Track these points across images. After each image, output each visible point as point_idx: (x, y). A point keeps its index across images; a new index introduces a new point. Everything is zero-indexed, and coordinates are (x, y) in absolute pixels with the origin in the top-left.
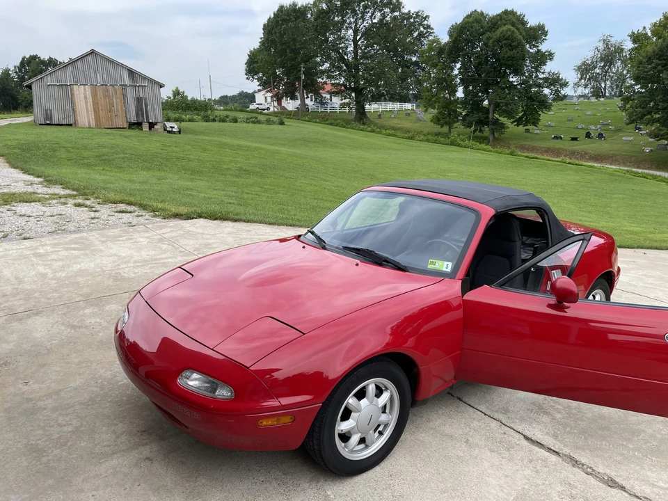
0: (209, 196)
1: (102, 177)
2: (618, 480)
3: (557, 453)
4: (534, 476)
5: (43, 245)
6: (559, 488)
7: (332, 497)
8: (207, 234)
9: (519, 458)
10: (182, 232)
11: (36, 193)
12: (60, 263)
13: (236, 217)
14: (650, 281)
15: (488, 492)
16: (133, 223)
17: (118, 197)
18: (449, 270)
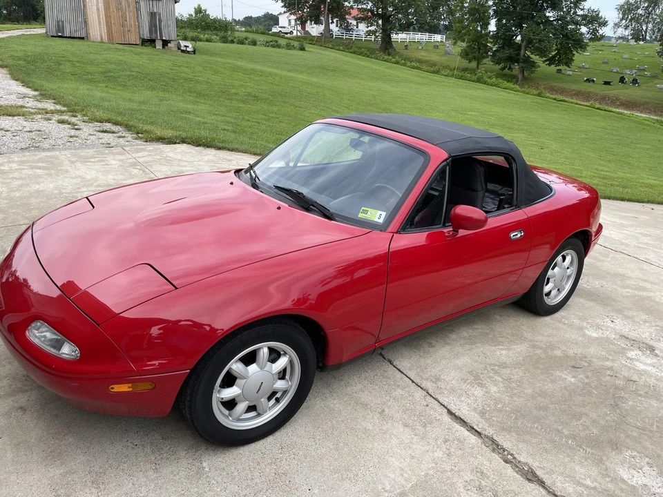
0: (205, 120)
1: (104, 95)
2: (539, 473)
3: (479, 434)
4: (444, 459)
5: (10, 162)
6: (468, 476)
7: (207, 469)
8: (184, 161)
9: (434, 436)
10: (159, 157)
11: (24, 107)
12: (19, 182)
13: (221, 145)
14: (645, 241)
15: (386, 476)
16: (112, 144)
17: (105, 116)
18: (381, 221)
